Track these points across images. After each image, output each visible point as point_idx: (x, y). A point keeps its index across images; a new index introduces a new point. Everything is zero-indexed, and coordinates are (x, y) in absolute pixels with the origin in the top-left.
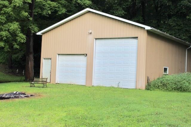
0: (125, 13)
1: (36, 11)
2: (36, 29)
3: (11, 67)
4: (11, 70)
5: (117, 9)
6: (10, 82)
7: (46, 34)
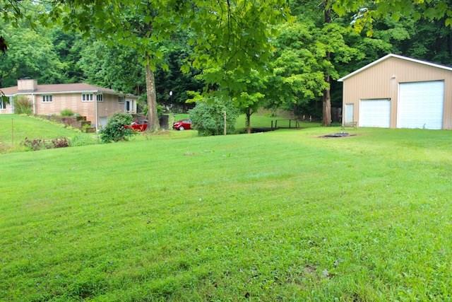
0: (428, 50)
1: (337, 59)
2: (337, 76)
3: (297, 114)
4: (297, 117)
5: (418, 47)
6: (307, 128)
7: (347, 81)
